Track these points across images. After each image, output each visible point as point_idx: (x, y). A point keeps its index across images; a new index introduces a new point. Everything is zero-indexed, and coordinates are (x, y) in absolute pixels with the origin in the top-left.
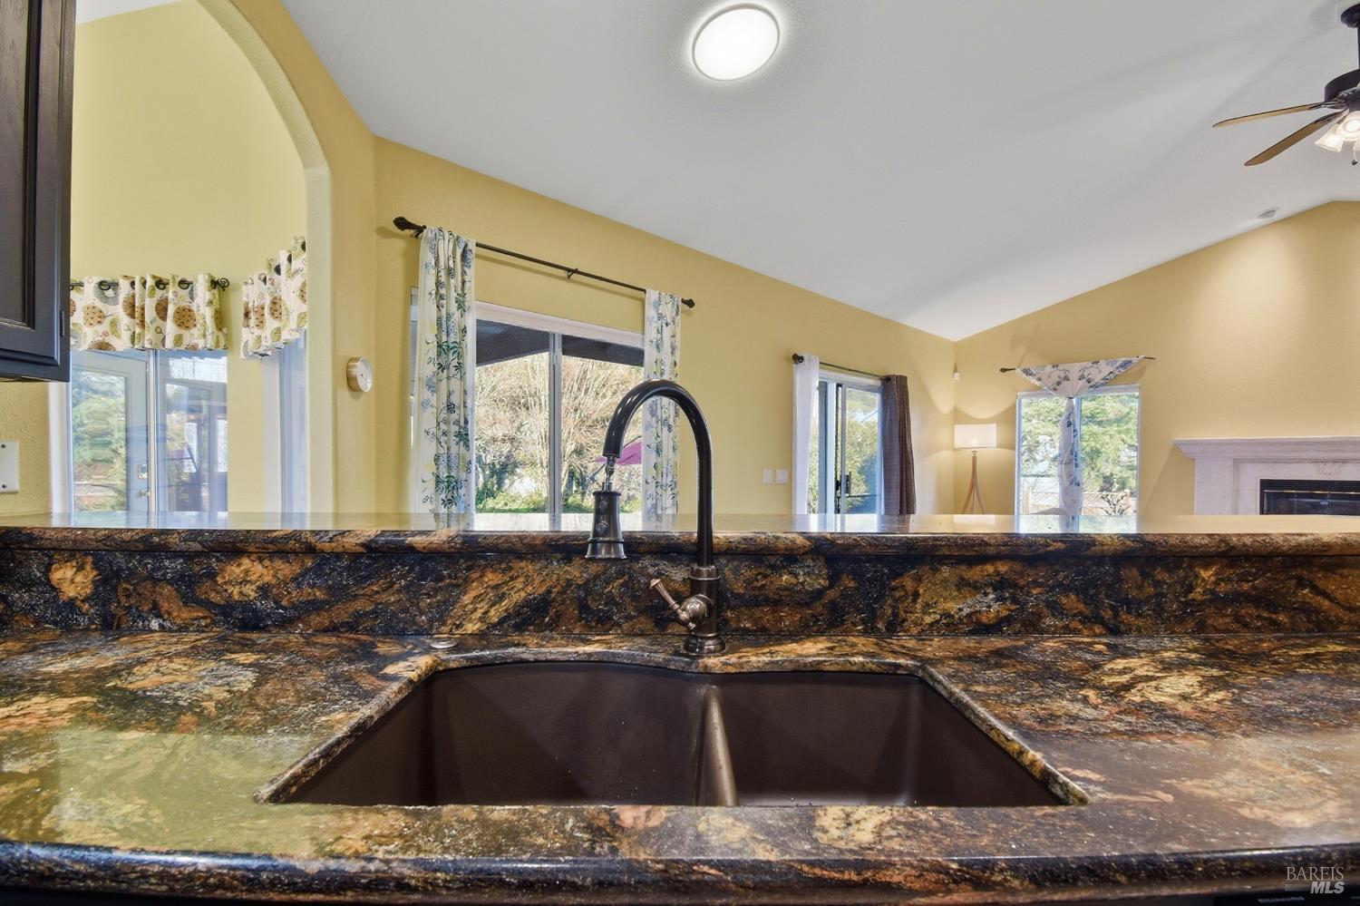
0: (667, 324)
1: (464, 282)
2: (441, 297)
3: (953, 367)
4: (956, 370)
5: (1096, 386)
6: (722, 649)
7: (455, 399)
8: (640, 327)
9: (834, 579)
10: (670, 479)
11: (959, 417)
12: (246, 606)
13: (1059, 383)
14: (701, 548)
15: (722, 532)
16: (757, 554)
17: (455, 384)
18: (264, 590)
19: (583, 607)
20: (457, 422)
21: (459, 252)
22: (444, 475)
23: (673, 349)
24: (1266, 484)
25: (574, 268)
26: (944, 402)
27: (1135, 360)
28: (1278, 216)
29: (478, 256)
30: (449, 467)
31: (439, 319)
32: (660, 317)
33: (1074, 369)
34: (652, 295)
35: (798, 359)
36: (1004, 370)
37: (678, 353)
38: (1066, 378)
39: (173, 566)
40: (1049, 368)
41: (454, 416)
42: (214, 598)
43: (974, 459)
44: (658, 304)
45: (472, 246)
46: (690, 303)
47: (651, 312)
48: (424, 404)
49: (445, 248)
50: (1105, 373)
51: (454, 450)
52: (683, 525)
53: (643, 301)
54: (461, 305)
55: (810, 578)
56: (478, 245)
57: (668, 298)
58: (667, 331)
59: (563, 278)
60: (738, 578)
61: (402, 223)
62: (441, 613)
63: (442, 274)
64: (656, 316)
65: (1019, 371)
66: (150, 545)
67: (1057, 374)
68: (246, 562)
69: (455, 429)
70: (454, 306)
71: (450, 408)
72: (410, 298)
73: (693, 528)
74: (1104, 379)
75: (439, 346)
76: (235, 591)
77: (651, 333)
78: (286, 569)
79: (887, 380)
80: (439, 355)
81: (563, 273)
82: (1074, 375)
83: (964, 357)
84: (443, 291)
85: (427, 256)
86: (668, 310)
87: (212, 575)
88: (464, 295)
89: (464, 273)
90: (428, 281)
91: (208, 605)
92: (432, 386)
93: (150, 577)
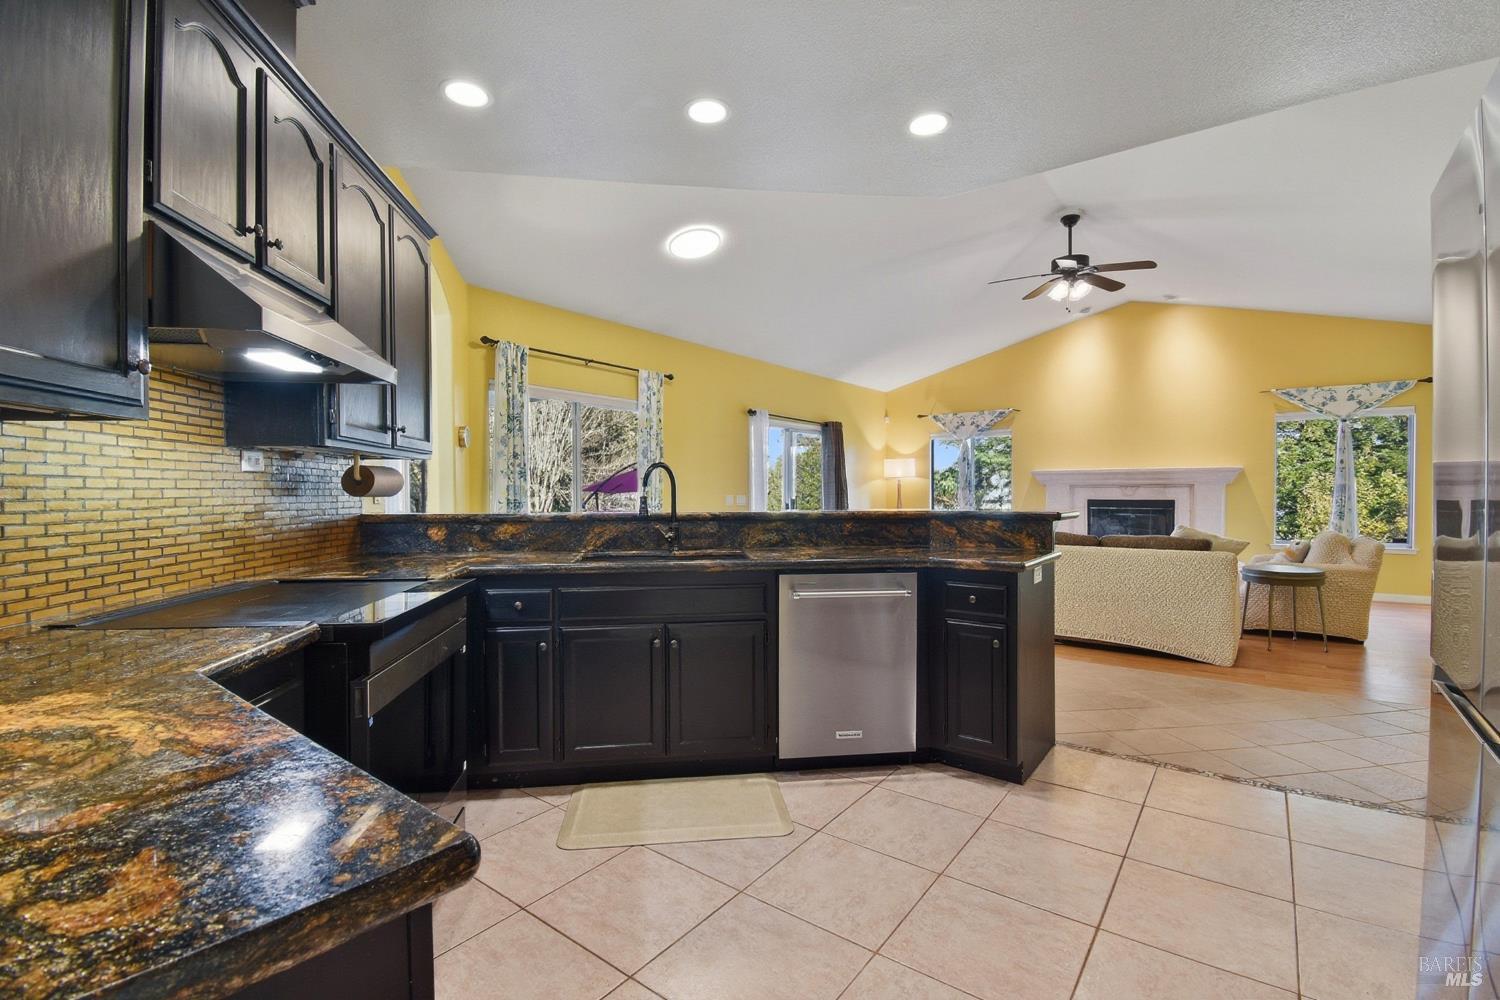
0: (654, 394)
1: (522, 374)
2: (509, 385)
3: (884, 414)
4: (886, 416)
5: (981, 431)
6: (680, 549)
7: (518, 450)
8: (634, 396)
9: (720, 527)
10: (657, 501)
11: (889, 453)
12: (506, 541)
13: (958, 428)
14: (672, 519)
15: (681, 511)
16: (693, 519)
17: (518, 439)
18: (513, 536)
19: (630, 540)
20: (519, 465)
21: (519, 355)
22: (511, 498)
23: (659, 409)
24: (1091, 503)
25: (590, 359)
26: (877, 442)
27: (1007, 411)
28: (1091, 311)
29: (530, 356)
30: (515, 494)
31: (508, 399)
32: (649, 388)
33: (968, 417)
34: (643, 374)
35: (752, 413)
36: (920, 416)
37: (661, 413)
38: (963, 424)
39: (477, 528)
40: (951, 415)
41: (518, 462)
42: (494, 539)
43: (899, 486)
44: (648, 379)
45: (527, 351)
46: (670, 377)
47: (642, 385)
48: (500, 454)
49: (511, 354)
50: (988, 420)
51: (518, 483)
52: (667, 510)
53: (637, 377)
54: (521, 390)
55: (711, 528)
56: (530, 349)
57: (655, 376)
58: (654, 399)
59: (582, 365)
60: (686, 529)
61: (485, 340)
62: (580, 542)
63: (510, 371)
64: (646, 388)
65: (930, 417)
66: (468, 521)
67: (956, 421)
68: (506, 526)
69: (518, 469)
70: (517, 390)
71: (515, 456)
72: (489, 386)
73: (670, 511)
74: (987, 425)
75: (509, 417)
76: (501, 537)
77: (643, 400)
78: (521, 528)
79: (825, 425)
80: (508, 422)
81: (583, 362)
82: (968, 422)
83: (892, 406)
84: (509, 382)
85: (500, 360)
86: (655, 384)
87: (493, 530)
88: (522, 383)
89: (522, 368)
90: (501, 376)
91: (491, 541)
92: (504, 442)
93: (469, 532)
